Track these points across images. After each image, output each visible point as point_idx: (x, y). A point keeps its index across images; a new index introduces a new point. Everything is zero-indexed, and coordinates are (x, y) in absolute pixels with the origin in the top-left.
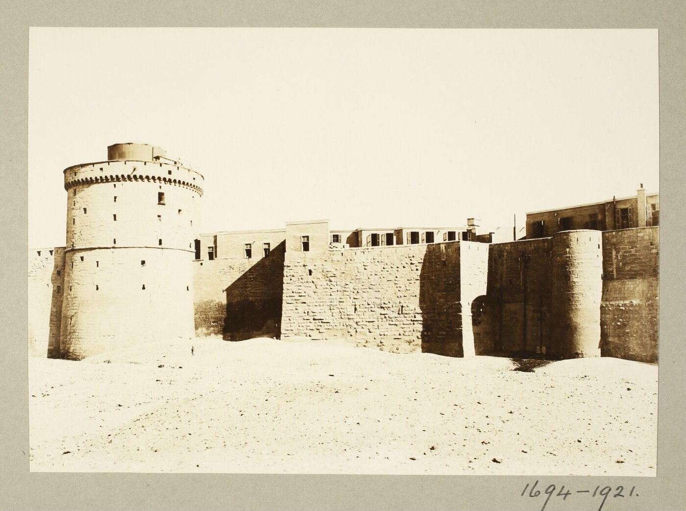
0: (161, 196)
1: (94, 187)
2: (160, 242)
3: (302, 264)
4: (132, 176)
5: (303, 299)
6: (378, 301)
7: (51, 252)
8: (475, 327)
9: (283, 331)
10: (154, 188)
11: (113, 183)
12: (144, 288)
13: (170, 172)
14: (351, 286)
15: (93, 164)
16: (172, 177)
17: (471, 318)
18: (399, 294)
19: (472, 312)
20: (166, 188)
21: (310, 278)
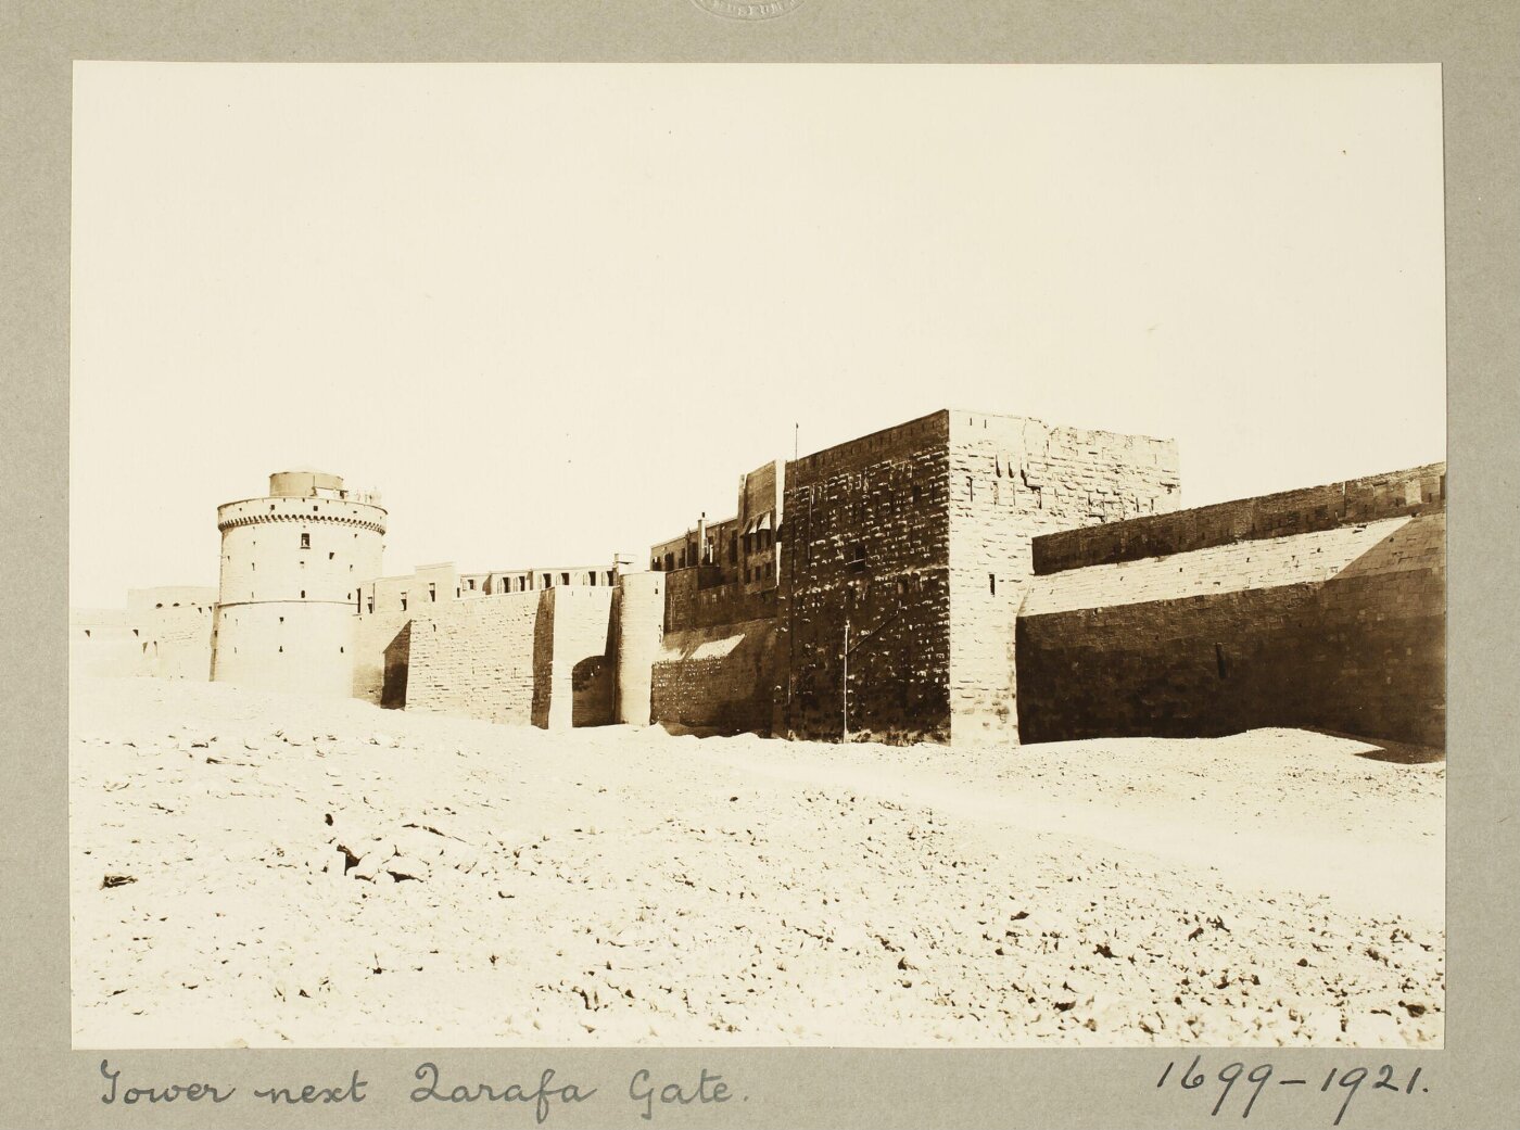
0: (306, 537)
1: (236, 530)
2: (303, 594)
3: (427, 618)
4: (270, 517)
5: (427, 662)
6: (493, 662)
7: (210, 608)
8: (577, 692)
9: (407, 701)
10: (298, 528)
11: (252, 526)
12: (281, 650)
13: (316, 509)
14: (470, 645)
15: (234, 504)
16: (319, 514)
17: (571, 681)
18: (514, 653)
19: (573, 674)
20: (311, 528)
21: (434, 635)
